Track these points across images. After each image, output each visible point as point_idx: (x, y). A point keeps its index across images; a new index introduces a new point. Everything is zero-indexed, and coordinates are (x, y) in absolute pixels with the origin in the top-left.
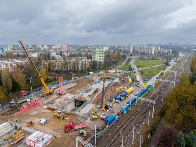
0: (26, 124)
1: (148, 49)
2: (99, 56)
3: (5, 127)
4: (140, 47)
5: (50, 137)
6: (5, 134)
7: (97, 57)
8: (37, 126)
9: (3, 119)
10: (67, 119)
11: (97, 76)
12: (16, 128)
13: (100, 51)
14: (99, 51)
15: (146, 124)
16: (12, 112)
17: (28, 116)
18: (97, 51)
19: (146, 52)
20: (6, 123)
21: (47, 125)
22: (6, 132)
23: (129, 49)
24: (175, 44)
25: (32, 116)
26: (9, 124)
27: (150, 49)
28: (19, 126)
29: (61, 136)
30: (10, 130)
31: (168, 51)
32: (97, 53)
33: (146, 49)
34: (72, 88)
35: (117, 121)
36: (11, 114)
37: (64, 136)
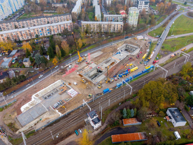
0: (68, 83)
2: (133, 18)
3: (59, 82)
5: (77, 93)
6: (59, 86)
7: (131, 19)
8: (72, 85)
9: (58, 77)
10: (87, 84)
11: (123, 43)
12: (64, 84)
13: (135, 13)
14: (133, 13)
15: (123, 97)
16: (62, 73)
17: (69, 78)
18: (131, 13)
20: (60, 80)
21: (77, 86)
22: (60, 84)
25: (71, 78)
26: (61, 81)
28: (65, 83)
29: (81, 94)
30: (61, 84)
32: (131, 14)
34: (98, 57)
35: (109, 92)
36: (61, 75)
37: (82, 94)
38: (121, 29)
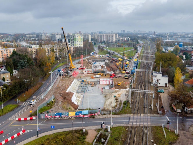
1: (108, 37)
4: (100, 35)
12: (83, 81)
13: (80, 38)
14: (78, 37)
19: (107, 40)
23: (87, 38)
24: (127, 32)
27: (111, 37)
31: (127, 39)
32: (77, 39)
33: (106, 37)
38: (74, 52)
